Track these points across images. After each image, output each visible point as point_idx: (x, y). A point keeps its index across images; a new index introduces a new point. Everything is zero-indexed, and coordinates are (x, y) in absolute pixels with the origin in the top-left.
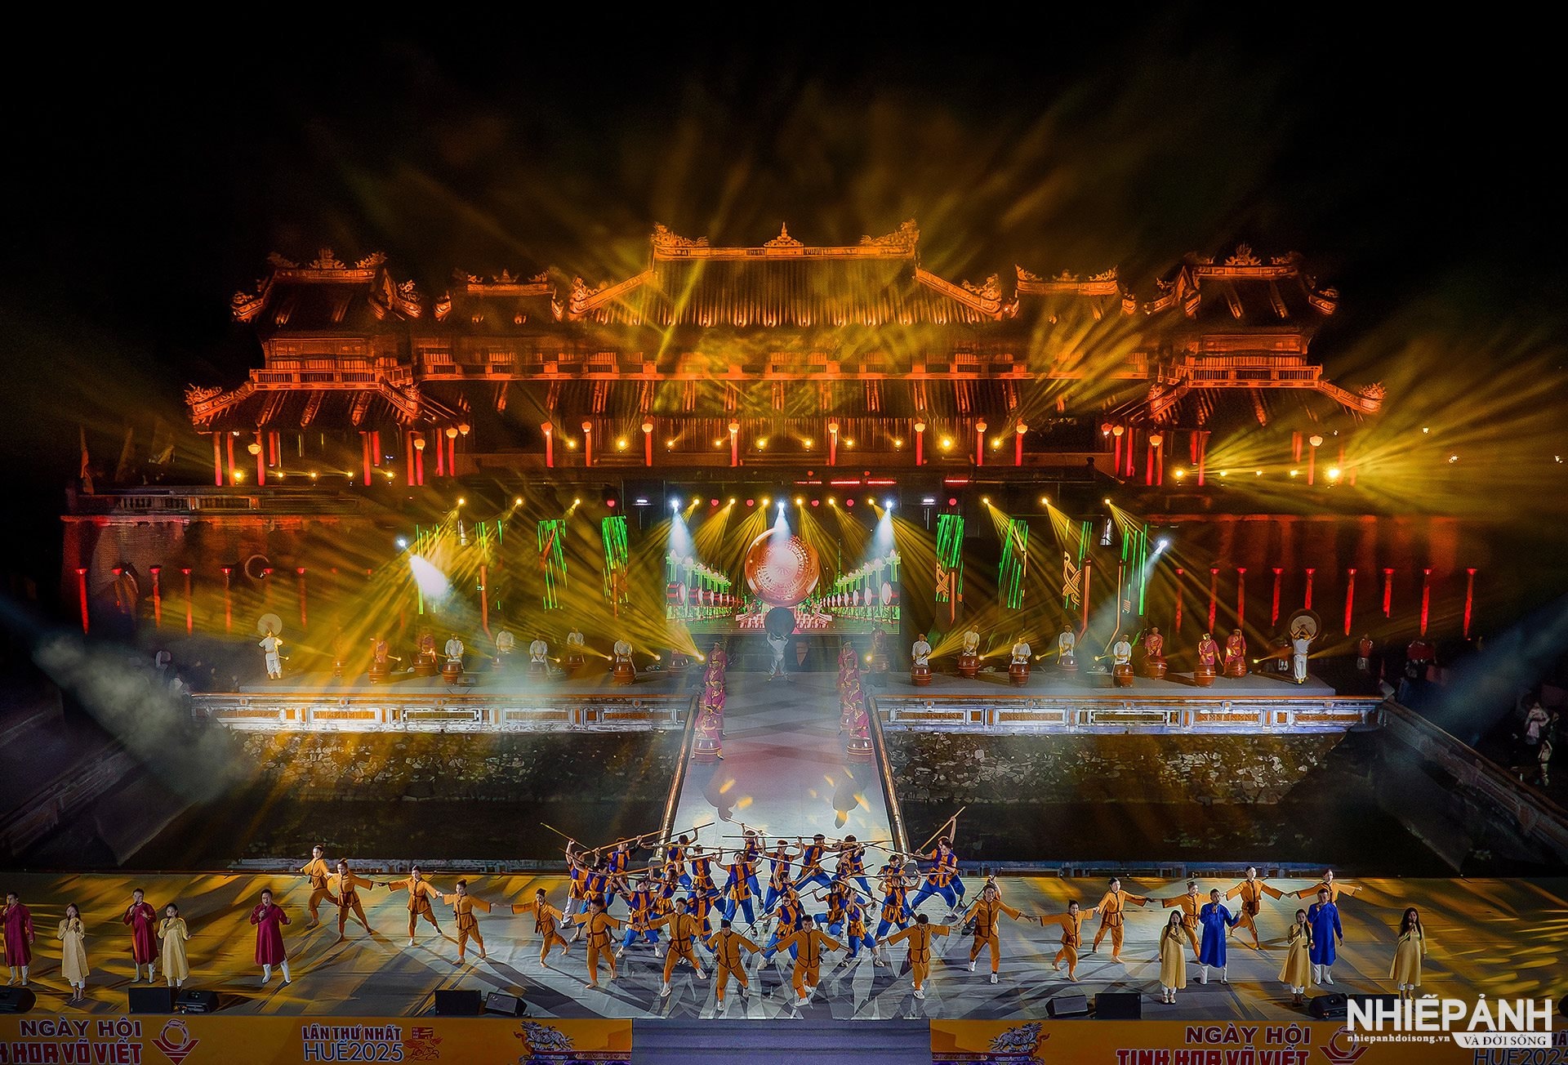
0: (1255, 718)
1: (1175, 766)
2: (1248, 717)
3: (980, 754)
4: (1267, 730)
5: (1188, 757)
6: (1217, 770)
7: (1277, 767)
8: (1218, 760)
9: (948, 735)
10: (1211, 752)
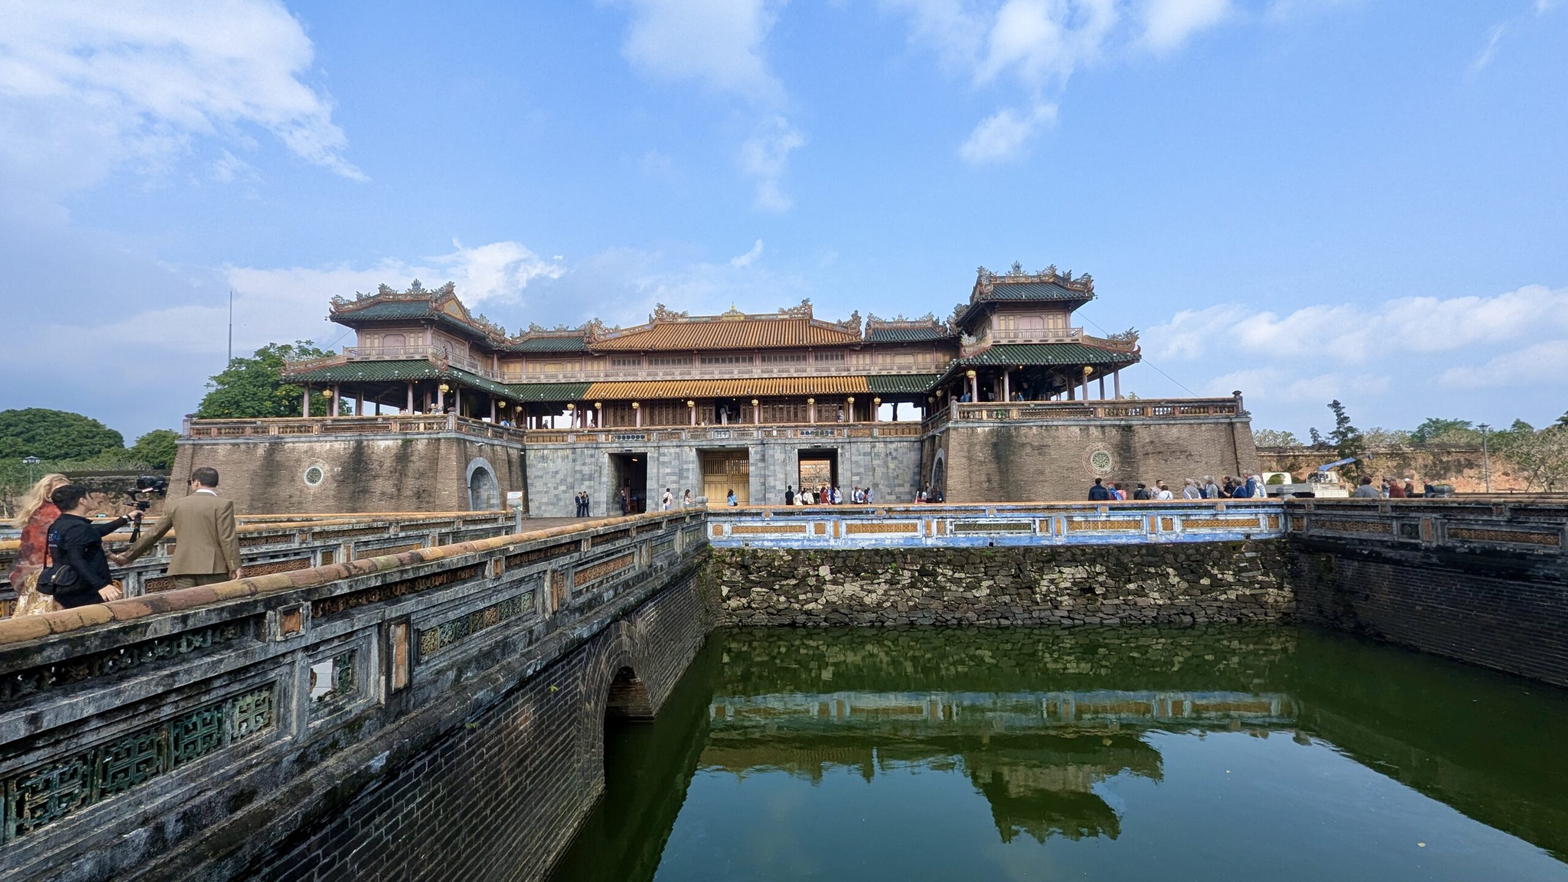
0: (1137, 524)
1: (1052, 581)
2: (1128, 524)
3: (824, 571)
4: (1152, 539)
5: (1064, 570)
6: (1101, 584)
7: (1174, 580)
8: (1101, 574)
9: (789, 551)
10: (1093, 563)
